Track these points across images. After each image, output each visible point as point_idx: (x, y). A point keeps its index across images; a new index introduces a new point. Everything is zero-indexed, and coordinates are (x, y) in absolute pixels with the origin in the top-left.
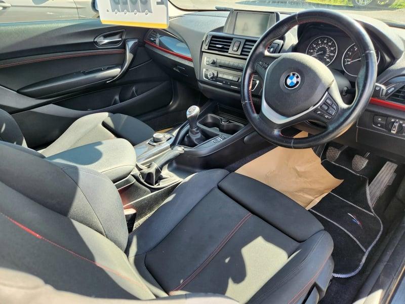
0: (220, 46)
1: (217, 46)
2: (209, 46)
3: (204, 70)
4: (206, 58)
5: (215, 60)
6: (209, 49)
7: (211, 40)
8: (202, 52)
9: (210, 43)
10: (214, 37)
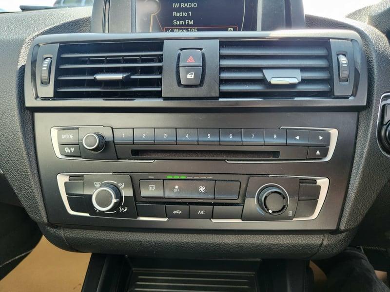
0: (119, 76)
1: (99, 77)
2: (58, 84)
3: (62, 180)
4: (54, 132)
5: (107, 134)
6: (58, 96)
7: (60, 61)
8: (28, 114)
9: (59, 72)
10: (65, 47)
